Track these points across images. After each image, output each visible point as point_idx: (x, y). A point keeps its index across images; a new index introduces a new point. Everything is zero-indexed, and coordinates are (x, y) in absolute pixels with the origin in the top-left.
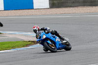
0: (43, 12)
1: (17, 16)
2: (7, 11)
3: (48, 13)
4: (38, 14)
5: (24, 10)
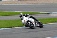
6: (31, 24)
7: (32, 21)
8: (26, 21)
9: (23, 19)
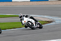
0: (55, 3)
1: (38, 5)
2: (32, 2)
3: (57, 4)
4: (51, 4)
5: (43, 2)
6: (31, 25)
7: (32, 22)
8: (26, 21)
9: (23, 19)
